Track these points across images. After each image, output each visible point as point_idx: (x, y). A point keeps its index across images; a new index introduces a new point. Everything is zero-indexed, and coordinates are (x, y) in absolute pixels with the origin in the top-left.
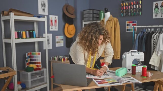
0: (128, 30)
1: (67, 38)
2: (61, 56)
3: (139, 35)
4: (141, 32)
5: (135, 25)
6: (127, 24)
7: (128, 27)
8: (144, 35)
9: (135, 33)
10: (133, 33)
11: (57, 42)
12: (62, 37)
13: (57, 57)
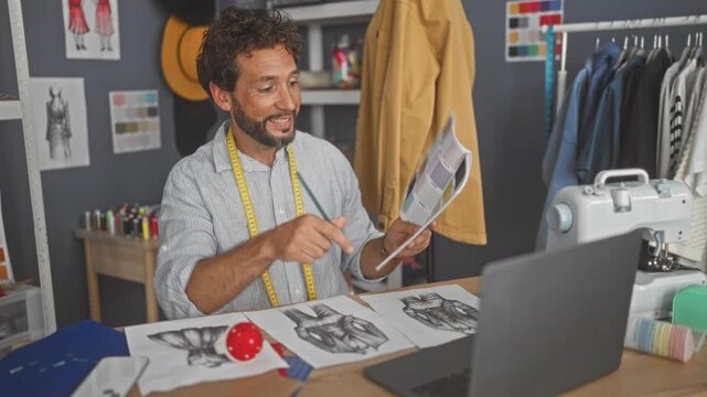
0: (514, 51)
1: (180, 104)
2: (142, 205)
3: (581, 75)
4: (596, 58)
5: (555, 20)
6: (509, 16)
7: (515, 37)
8: (614, 73)
9: (557, 65)
10: (549, 65)
11: (121, 128)
12: (150, 99)
13: (123, 212)
